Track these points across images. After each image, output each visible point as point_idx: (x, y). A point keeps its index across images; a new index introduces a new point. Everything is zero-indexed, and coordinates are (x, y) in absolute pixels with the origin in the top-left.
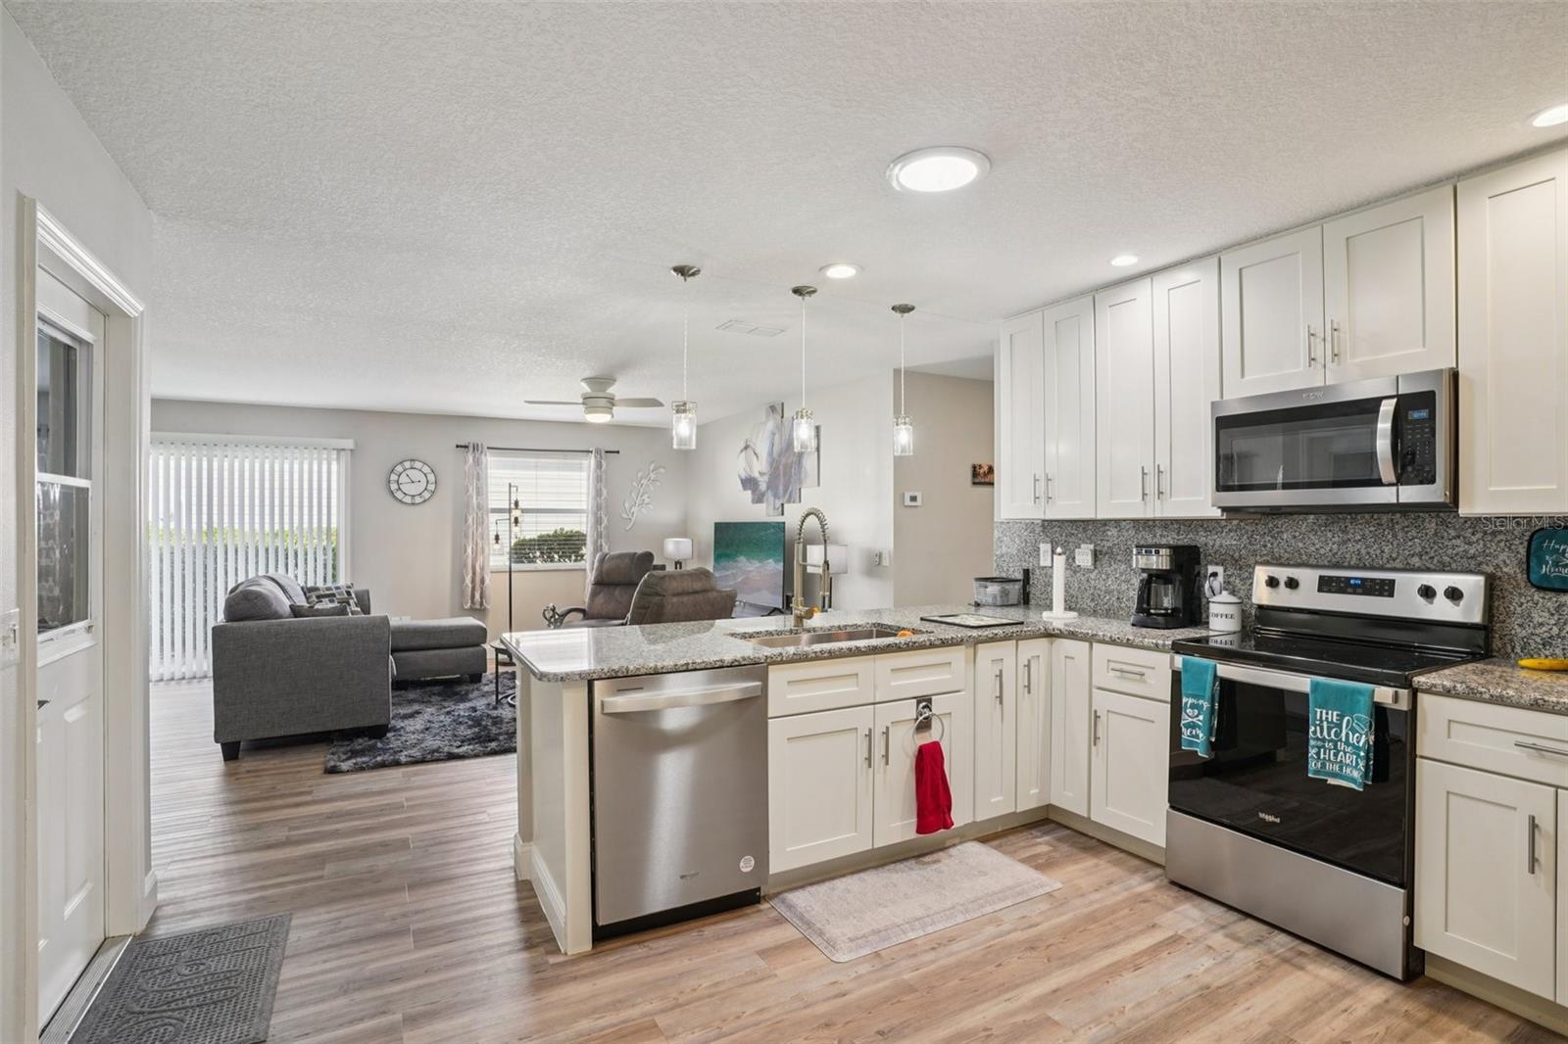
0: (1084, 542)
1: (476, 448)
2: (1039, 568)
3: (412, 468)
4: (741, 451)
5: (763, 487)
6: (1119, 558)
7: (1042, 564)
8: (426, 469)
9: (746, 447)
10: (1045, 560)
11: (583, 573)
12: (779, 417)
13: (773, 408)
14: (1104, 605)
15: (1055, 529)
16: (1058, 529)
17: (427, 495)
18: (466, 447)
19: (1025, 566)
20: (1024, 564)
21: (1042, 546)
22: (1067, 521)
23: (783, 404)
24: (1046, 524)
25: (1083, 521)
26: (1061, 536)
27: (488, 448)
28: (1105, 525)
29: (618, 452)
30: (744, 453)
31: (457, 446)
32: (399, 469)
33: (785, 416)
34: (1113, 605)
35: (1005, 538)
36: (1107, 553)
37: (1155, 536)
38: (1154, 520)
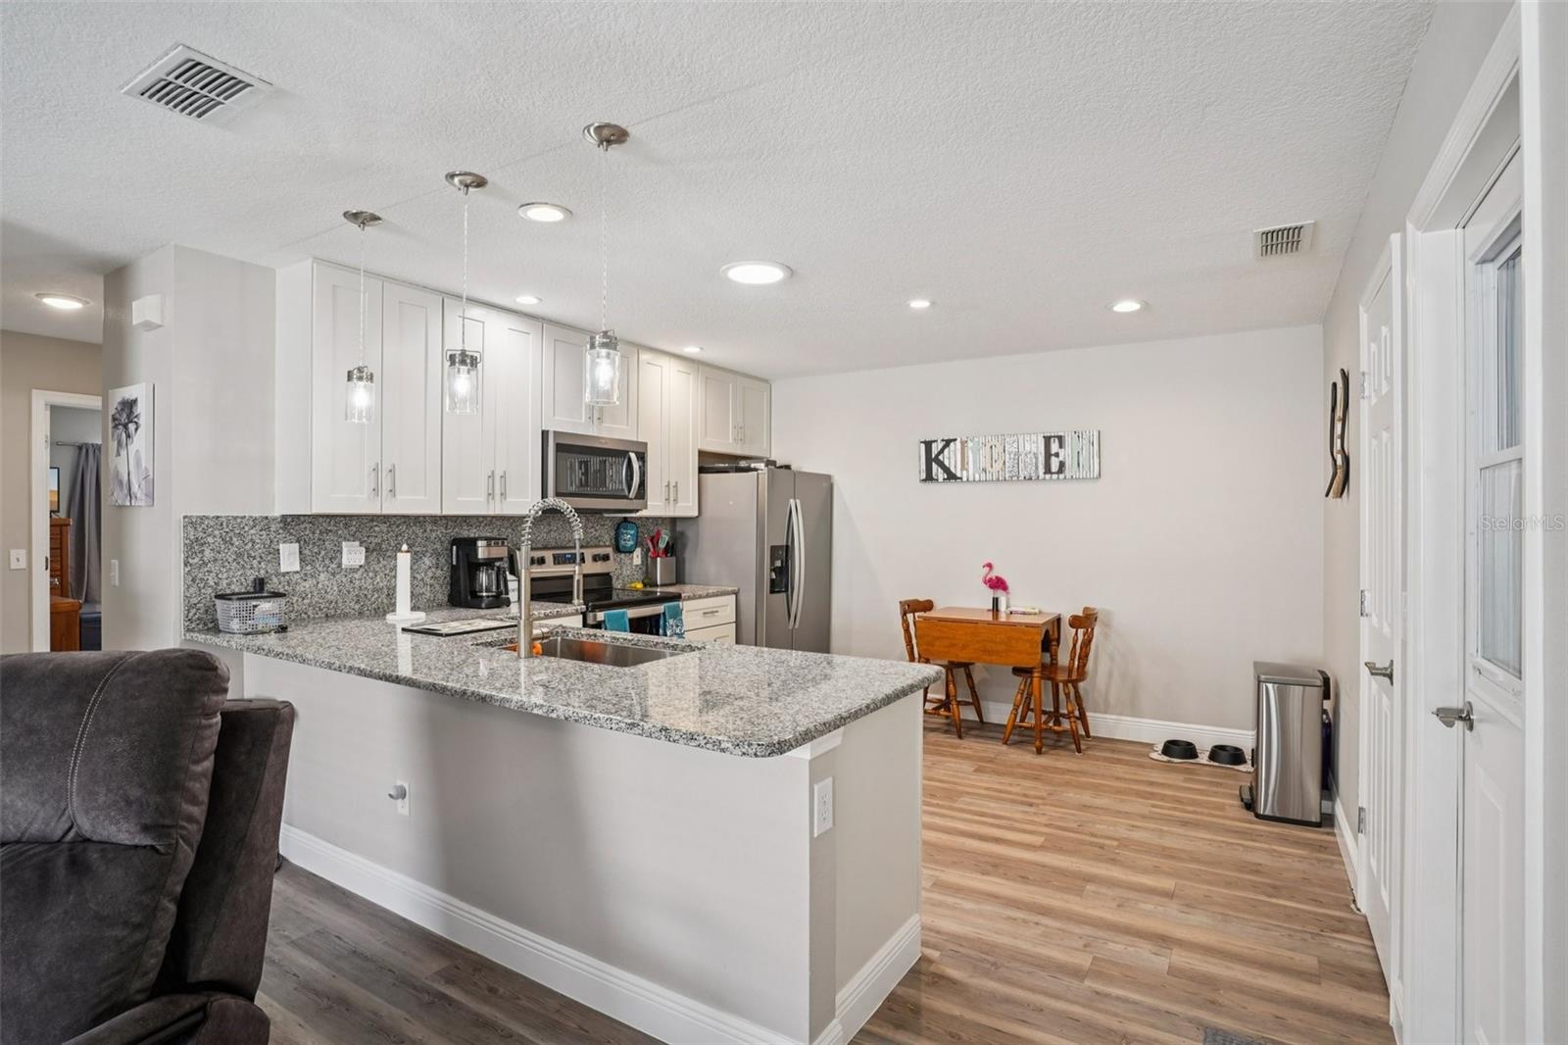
0: (345, 539)
2: (278, 574)
6: (389, 554)
7: (283, 569)
10: (291, 564)
14: (371, 604)
15: (302, 526)
16: (308, 526)
19: (252, 575)
20: (249, 573)
21: (281, 546)
22: (322, 516)
24: (289, 520)
25: (344, 516)
26: (314, 533)
28: (372, 521)
34: (382, 602)
35: (210, 540)
36: (374, 550)
37: (425, 531)
38: (424, 517)
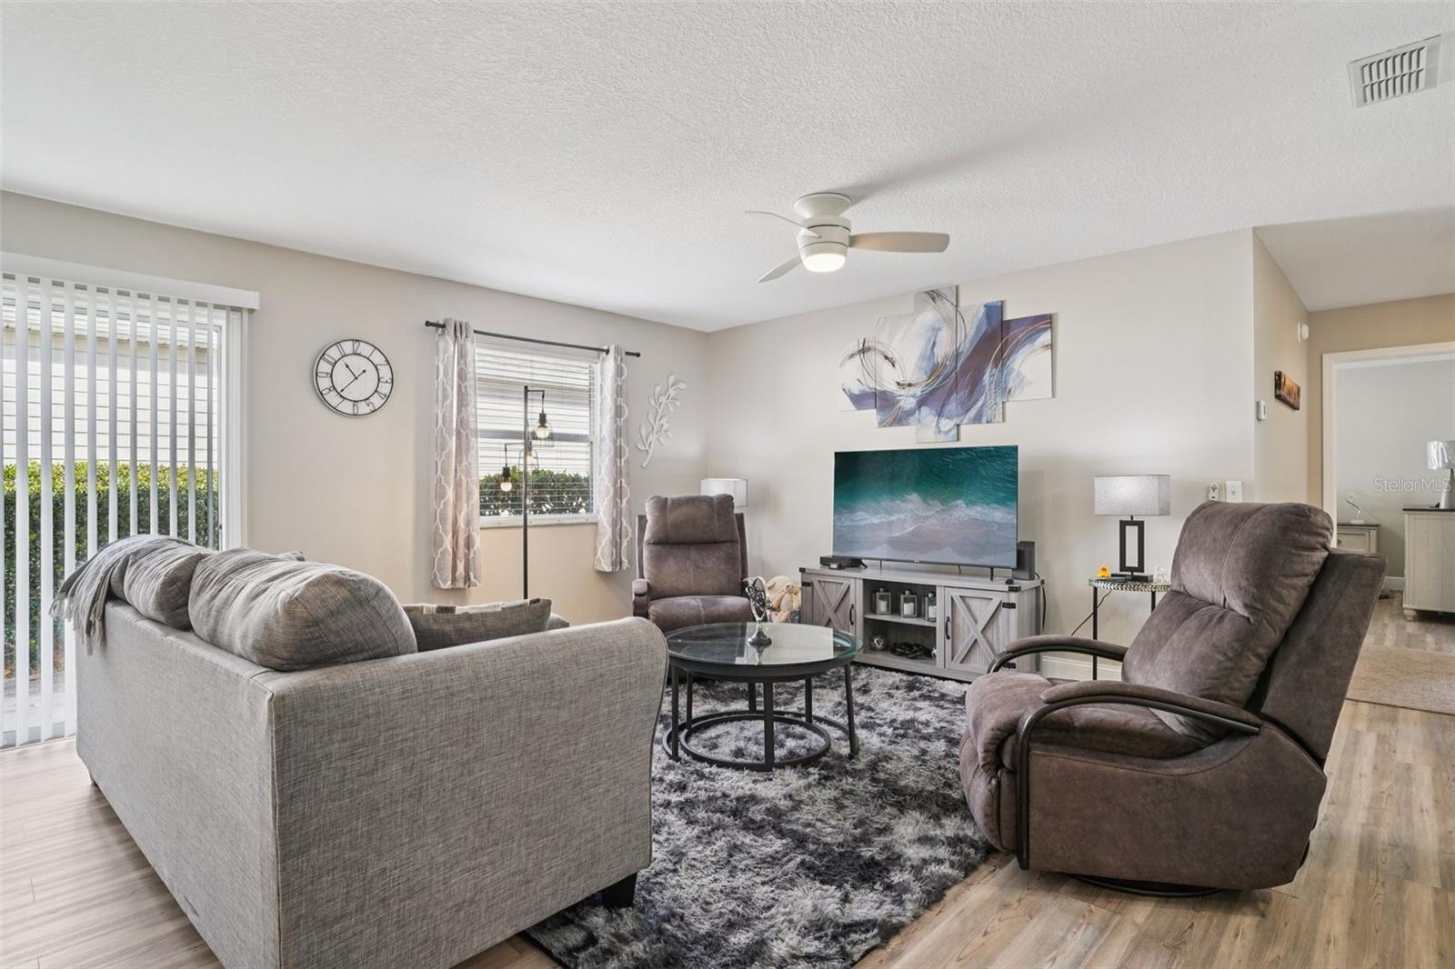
1: (459, 329)
3: (355, 354)
4: (852, 356)
5: (908, 402)
8: (378, 358)
9: (864, 351)
11: (594, 527)
12: (951, 309)
13: (934, 295)
17: (377, 401)
18: (443, 326)
23: (957, 287)
27: (475, 332)
29: (638, 355)
30: (857, 358)
31: (428, 324)
32: (334, 353)
33: (962, 304)
